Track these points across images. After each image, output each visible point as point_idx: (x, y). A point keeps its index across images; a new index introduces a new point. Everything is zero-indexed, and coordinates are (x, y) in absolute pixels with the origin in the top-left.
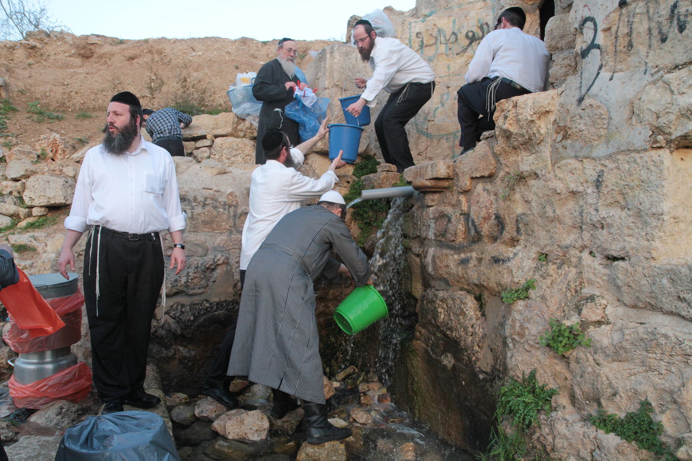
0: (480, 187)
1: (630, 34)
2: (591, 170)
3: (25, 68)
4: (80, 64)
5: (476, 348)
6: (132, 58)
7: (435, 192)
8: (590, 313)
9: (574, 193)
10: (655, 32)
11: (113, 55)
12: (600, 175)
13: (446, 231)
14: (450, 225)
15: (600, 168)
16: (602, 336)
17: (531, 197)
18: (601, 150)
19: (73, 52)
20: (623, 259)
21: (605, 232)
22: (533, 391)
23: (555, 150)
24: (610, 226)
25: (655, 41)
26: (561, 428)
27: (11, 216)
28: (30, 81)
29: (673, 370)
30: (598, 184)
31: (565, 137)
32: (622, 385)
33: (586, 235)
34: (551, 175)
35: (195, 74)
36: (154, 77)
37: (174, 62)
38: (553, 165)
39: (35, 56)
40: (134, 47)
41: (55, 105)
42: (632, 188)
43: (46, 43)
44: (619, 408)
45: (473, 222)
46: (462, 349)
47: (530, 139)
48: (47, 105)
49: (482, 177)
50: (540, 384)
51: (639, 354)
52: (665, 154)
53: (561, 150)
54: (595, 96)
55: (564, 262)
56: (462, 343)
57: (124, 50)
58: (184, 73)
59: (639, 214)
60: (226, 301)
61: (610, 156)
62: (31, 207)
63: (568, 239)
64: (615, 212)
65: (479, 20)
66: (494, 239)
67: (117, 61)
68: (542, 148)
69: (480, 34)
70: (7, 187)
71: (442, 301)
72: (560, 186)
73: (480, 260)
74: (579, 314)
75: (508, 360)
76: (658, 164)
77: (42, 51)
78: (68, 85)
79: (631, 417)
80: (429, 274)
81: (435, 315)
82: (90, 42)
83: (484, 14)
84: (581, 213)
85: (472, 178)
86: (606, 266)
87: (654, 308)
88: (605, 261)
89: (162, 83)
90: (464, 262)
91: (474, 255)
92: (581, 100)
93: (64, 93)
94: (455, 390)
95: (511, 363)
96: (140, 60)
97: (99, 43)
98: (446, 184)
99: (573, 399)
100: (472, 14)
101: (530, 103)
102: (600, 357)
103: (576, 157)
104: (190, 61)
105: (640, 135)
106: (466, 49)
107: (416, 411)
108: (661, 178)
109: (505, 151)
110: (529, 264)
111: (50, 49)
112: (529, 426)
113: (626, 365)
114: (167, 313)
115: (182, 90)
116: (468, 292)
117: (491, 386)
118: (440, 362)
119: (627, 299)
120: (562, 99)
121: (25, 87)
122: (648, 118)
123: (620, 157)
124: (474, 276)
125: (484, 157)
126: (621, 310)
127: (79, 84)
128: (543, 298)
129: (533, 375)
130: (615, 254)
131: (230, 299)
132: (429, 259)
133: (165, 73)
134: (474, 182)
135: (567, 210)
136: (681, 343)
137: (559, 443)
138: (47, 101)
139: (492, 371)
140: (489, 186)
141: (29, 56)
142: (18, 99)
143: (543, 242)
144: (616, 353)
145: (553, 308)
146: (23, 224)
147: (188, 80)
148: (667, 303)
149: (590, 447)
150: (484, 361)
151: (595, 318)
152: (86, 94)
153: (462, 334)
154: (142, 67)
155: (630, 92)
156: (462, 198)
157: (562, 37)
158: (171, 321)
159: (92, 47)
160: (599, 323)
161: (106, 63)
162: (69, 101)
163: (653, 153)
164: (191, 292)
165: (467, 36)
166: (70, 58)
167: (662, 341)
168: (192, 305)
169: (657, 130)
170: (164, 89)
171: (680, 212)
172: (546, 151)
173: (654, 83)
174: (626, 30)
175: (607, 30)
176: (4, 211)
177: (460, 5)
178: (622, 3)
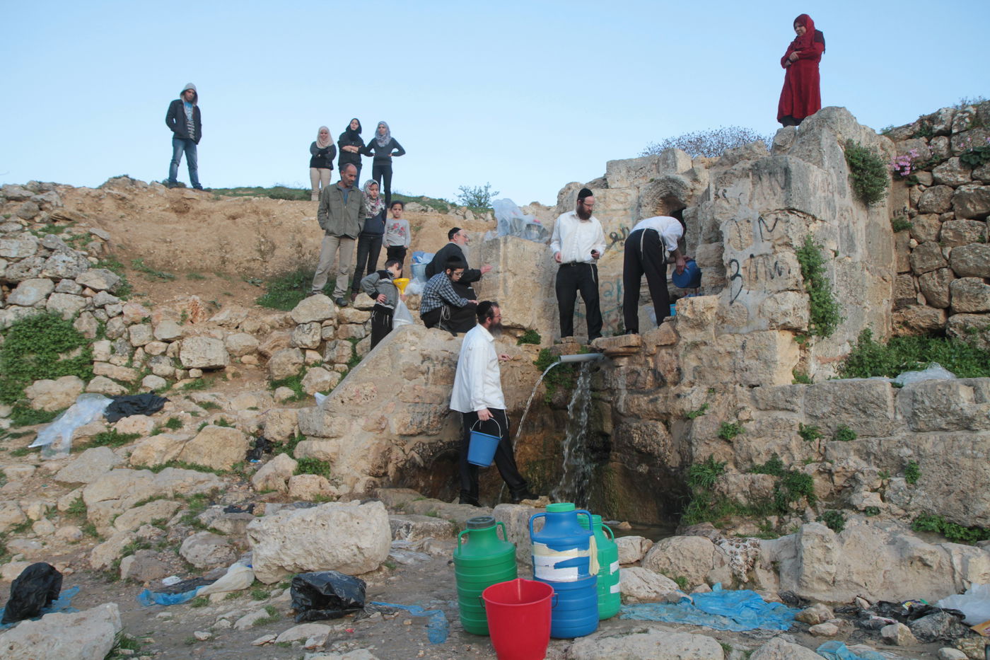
0: (663, 351)
1: (756, 272)
2: (739, 340)
3: (117, 221)
4: (176, 219)
5: (668, 453)
6: (233, 218)
7: (625, 356)
8: (743, 416)
9: (729, 353)
10: (768, 274)
11: (212, 212)
12: (744, 343)
13: (636, 382)
14: (640, 378)
15: (744, 339)
16: (751, 426)
17: (703, 356)
18: (744, 330)
19: (168, 206)
20: (758, 386)
21: (748, 373)
22: (712, 467)
23: (717, 329)
24: (750, 369)
25: (769, 278)
26: (732, 479)
27: (165, 377)
28: (128, 236)
29: (786, 434)
30: (743, 347)
31: (723, 322)
32: (763, 449)
33: (738, 376)
34: (715, 343)
35: (311, 240)
36: (263, 240)
37: (285, 225)
38: (716, 337)
39: (124, 207)
40: (235, 205)
41: (160, 263)
42: (761, 349)
43: (136, 194)
44: (762, 461)
45: (659, 373)
46: (656, 458)
47: (702, 322)
48: (153, 263)
49: (665, 345)
50: (715, 461)
51: (770, 430)
52: (776, 332)
53: (721, 329)
54: (740, 301)
55: (725, 390)
56: (656, 453)
57: (224, 207)
58: (298, 238)
59: (766, 362)
60: (454, 441)
61: (749, 333)
62: (189, 369)
63: (727, 378)
64: (753, 362)
65: (621, 225)
66: (675, 384)
67: (218, 219)
68: (709, 328)
69: (622, 236)
70: (157, 347)
71: (636, 429)
72: (722, 350)
73: (666, 398)
74: (737, 417)
75: (694, 453)
76: (774, 337)
77: (133, 203)
78: (170, 242)
79: (767, 463)
80: (622, 414)
81: (631, 439)
82: (186, 197)
83: (625, 221)
84: (734, 363)
85: (657, 346)
86: (749, 391)
87: (775, 408)
88: (748, 389)
89: (274, 247)
90: (654, 401)
91: (661, 395)
92: (732, 303)
93: (169, 251)
94: (651, 486)
95: (695, 454)
96: (245, 220)
97: (197, 198)
98: (635, 350)
99: (736, 464)
100: (615, 219)
101: (701, 302)
102: (750, 437)
103: (730, 333)
104: (305, 226)
105: (764, 323)
106: (611, 246)
107: (615, 514)
108: (775, 344)
109: (684, 329)
110: (703, 396)
111: (142, 201)
112: (711, 485)
113: (763, 438)
114: (412, 449)
115: (296, 256)
116: (656, 420)
117: (682, 473)
118: (636, 472)
119: (762, 406)
120: (720, 301)
121: (123, 241)
122: (768, 314)
123: (755, 333)
124: (662, 408)
125: (667, 333)
126: (758, 413)
127: (183, 242)
128: (715, 413)
129: (711, 457)
130: (754, 384)
131: (457, 440)
132: (621, 403)
133: (277, 237)
134: (659, 349)
135: (725, 362)
136: (788, 421)
137: (731, 487)
138: (151, 258)
139: (680, 466)
140: (670, 351)
141: (119, 207)
142: (118, 254)
143: (710, 382)
144: (759, 433)
145: (721, 417)
146: (180, 384)
147: (304, 246)
148: (781, 404)
149: (748, 483)
150: (673, 460)
151: (745, 418)
152: (192, 254)
153: (656, 447)
154: (249, 228)
155: (758, 301)
156: (650, 359)
157: (707, 259)
158: (416, 456)
159: (188, 202)
160: (748, 420)
161: (204, 220)
162: (174, 260)
163: (771, 331)
164: (430, 433)
165: (611, 236)
166: (164, 213)
167: (780, 422)
168: (430, 444)
169: (772, 321)
170: (277, 252)
171: (784, 361)
172: (712, 330)
173: (770, 298)
174: (754, 270)
175: (745, 268)
176: (159, 372)
177: (605, 211)
178: (752, 256)
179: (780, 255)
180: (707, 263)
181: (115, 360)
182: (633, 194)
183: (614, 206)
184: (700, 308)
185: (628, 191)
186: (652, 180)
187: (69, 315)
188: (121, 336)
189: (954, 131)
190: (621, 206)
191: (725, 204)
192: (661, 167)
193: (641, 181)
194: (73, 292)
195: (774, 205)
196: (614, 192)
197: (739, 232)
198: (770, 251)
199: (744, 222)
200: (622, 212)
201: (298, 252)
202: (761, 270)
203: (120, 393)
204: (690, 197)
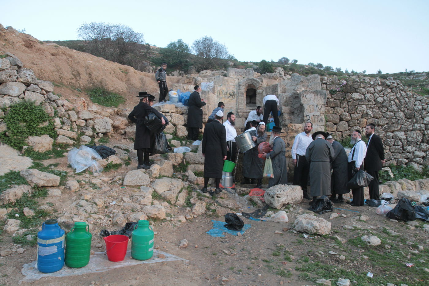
3: (3, 47)
4: (29, 51)
6: (54, 55)
11: (44, 50)
19: (23, 43)
25: (318, 122)
27: (90, 136)
36: (72, 69)
37: (81, 63)
57: (48, 48)
58: (88, 71)
62: (99, 133)
65: (232, 90)
69: (233, 94)
70: (82, 122)
78: (36, 65)
82: (30, 39)
83: (234, 89)
89: (79, 74)
96: (60, 57)
97: (36, 41)
100: (231, 88)
101: (298, 125)
104: (89, 65)
106: (229, 97)
109: (290, 132)
111: (10, 37)
133: (79, 69)
147: (92, 74)
152: (48, 72)
154: (64, 62)
155: (316, 127)
159: (32, 42)
161: (42, 54)
166: (23, 46)
174: (314, 119)
175: (311, 118)
176: (88, 134)
177: (228, 85)
178: (314, 115)
179: (322, 116)
180: (286, 112)
181: (65, 127)
182: (237, 81)
183: (231, 84)
184: (298, 127)
185: (235, 79)
186: (244, 78)
187: (38, 103)
188: (65, 116)
189: (328, 84)
190: (232, 84)
191: (306, 99)
192: (247, 74)
193: (240, 77)
194: (39, 92)
195: (321, 103)
196: (231, 79)
197: (310, 108)
198: (319, 115)
199: (312, 106)
200: (233, 86)
201: (90, 78)
202: (316, 119)
203: (73, 143)
204: (260, 87)
